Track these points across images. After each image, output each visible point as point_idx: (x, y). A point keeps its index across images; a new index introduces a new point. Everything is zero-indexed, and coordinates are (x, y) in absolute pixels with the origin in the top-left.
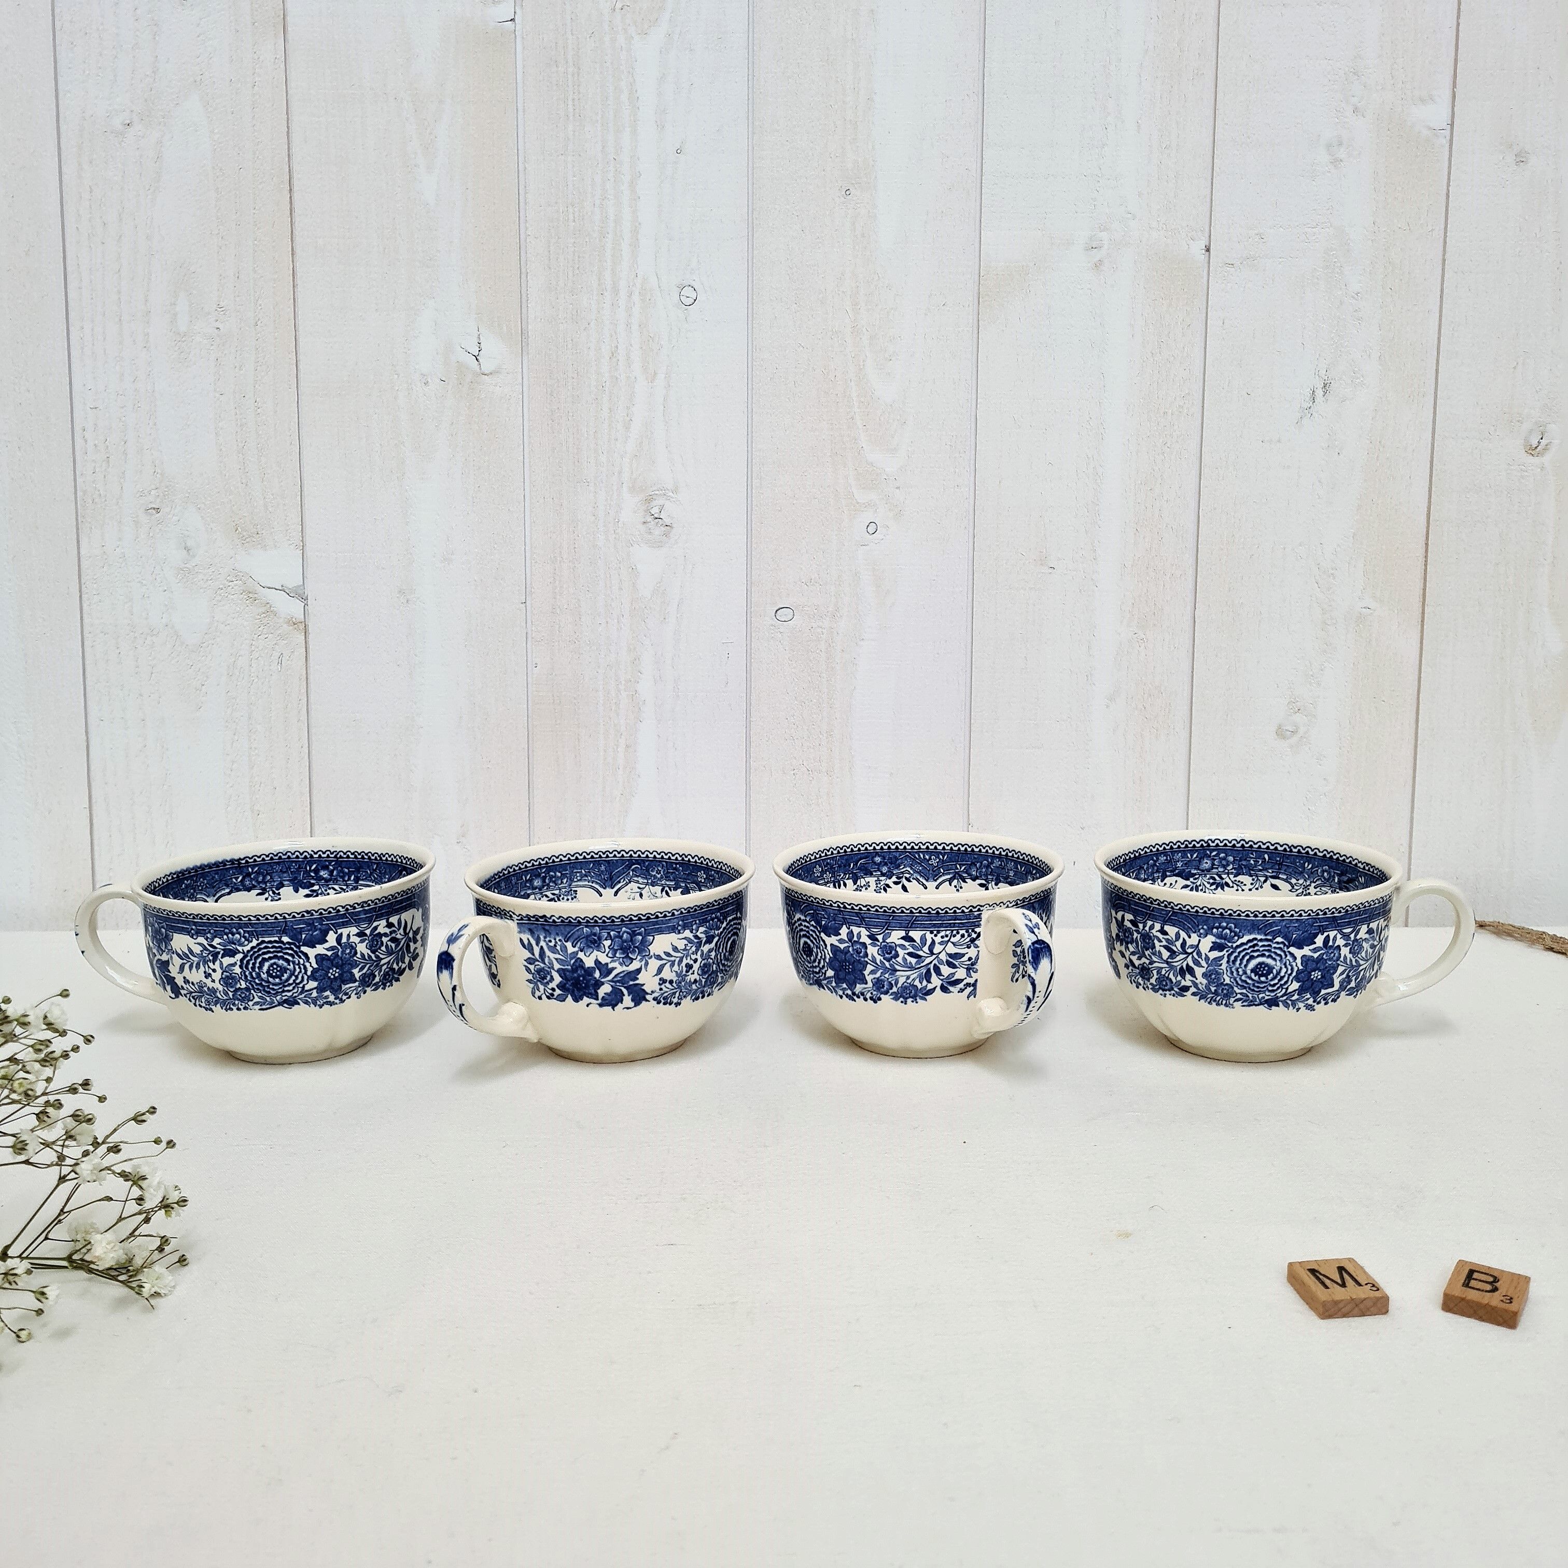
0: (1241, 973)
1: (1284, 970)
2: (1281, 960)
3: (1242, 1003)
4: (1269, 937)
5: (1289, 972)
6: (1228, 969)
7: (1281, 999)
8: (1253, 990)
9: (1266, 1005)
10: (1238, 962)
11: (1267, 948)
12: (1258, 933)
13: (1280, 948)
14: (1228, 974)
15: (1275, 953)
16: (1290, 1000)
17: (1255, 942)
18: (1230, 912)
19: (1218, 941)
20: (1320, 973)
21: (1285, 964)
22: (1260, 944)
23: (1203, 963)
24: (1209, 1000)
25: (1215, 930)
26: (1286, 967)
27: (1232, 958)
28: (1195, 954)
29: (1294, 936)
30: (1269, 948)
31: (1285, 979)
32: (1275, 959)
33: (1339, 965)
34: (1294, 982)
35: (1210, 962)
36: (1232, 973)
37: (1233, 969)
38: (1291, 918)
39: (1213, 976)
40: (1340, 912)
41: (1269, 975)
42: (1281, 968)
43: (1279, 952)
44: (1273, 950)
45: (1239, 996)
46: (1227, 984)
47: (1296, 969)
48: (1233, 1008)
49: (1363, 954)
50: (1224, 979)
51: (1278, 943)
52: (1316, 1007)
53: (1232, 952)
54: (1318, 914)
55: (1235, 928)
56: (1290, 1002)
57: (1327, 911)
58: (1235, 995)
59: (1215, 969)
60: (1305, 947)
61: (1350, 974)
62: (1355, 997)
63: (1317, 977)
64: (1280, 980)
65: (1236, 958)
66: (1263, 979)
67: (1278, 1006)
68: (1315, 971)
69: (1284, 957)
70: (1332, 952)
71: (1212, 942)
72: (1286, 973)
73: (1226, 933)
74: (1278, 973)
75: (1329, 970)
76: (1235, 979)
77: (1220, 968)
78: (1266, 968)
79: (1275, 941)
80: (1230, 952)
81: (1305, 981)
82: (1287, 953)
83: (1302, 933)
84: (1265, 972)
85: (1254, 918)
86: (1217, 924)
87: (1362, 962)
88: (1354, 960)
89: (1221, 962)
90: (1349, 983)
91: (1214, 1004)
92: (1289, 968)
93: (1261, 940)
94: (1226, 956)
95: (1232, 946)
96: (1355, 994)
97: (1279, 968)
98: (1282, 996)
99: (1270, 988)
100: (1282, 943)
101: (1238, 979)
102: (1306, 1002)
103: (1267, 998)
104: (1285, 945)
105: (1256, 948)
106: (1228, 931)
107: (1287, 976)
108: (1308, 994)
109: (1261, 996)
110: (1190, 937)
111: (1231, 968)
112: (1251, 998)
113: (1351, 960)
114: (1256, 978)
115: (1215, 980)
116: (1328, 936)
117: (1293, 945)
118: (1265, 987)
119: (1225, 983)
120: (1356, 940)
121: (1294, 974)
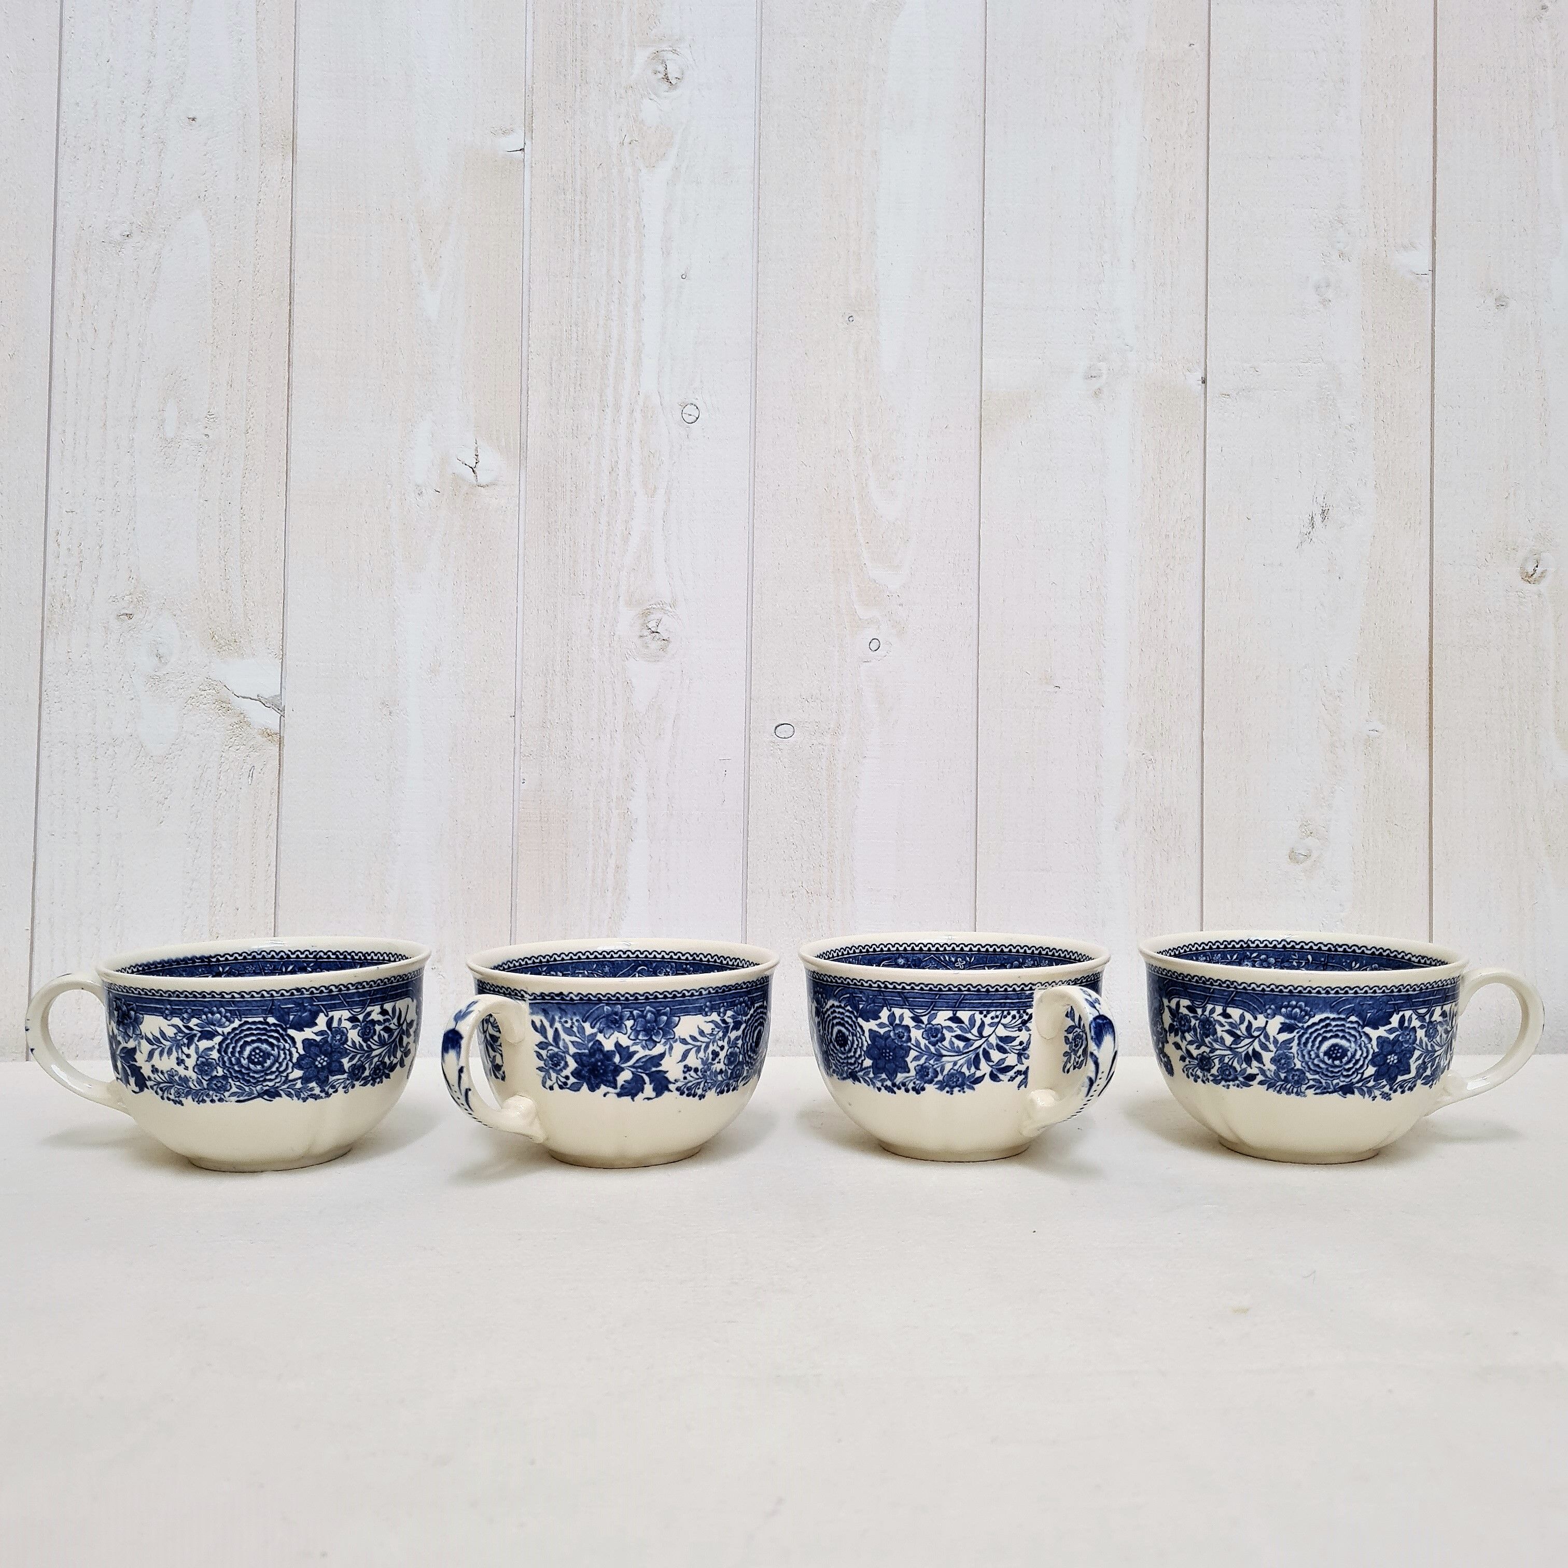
0: (1313, 1056)
1: (1359, 1053)
2: (1356, 1042)
3: (1315, 1090)
4: (1343, 1016)
5: (1365, 1055)
6: (1299, 1053)
7: (1356, 1085)
8: (1327, 1076)
9: (1340, 1093)
10: (1310, 1044)
11: (1340, 1028)
12: (1331, 1012)
13: (1354, 1028)
14: (1300, 1057)
15: (1349, 1033)
16: (1366, 1087)
17: (1328, 1022)
18: (1299, 989)
19: (1287, 1021)
20: (1396, 1057)
21: (1360, 1046)
22: (1334, 1023)
23: (1272, 1047)
24: (1278, 1089)
25: (1283, 1010)
26: (1361, 1049)
27: (1303, 1040)
28: (1262, 1037)
29: (1369, 1015)
30: (1343, 1028)
31: (1361, 1063)
32: (1349, 1041)
33: (1415, 1049)
34: (1370, 1066)
35: (1278, 1045)
36: (1303, 1056)
37: (1305, 1052)
38: (1365, 995)
39: (1283, 1061)
40: (1414, 990)
41: (1344, 1058)
42: (1356, 1050)
43: (1353, 1032)
44: (1347, 1030)
45: (1311, 1083)
46: (1298, 1070)
47: (1371, 1052)
48: (1305, 1096)
49: (1438, 1038)
50: (1295, 1064)
51: (1352, 1022)
52: (1393, 1095)
53: (1303, 1034)
54: (1392, 991)
55: (1305, 1006)
56: (1365, 1089)
57: (1401, 987)
58: (1307, 1081)
59: (1285, 1053)
60: (1380, 1027)
61: (1426, 1060)
62: (1431, 1087)
63: (1393, 1061)
64: (1355, 1064)
65: (1308, 1039)
66: (1337, 1063)
67: (1353, 1093)
68: (1391, 1054)
69: (1358, 1038)
70: (1408, 1034)
71: (1281, 1023)
72: (1361, 1055)
73: (1296, 1013)
74: (1353, 1056)
75: (1405, 1054)
76: (1307, 1064)
77: (1291, 1051)
78: (1340, 1051)
79: (1349, 1020)
80: (1300, 1033)
81: (1382, 1065)
82: (1362, 1034)
83: (1377, 1012)
84: (1339, 1055)
85: (1326, 995)
86: (1286, 1003)
87: (1437, 1048)
88: (1429, 1045)
89: (1291, 1045)
90: (1425, 1070)
91: (1284, 1092)
92: (1365, 1050)
93: (1334, 1019)
94: (1296, 1038)
95: (1303, 1026)
96: (1430, 1084)
97: (1354, 1050)
98: (1358, 1082)
99: (1345, 1073)
100: (1356, 1022)
101: (1310, 1063)
102: (1382, 1090)
103: (1341, 1084)
104: (1359, 1025)
105: (1329, 1028)
106: (1297, 1010)
107: (1362, 1059)
108: (1384, 1080)
109: (1335, 1082)
110: (1256, 1018)
111: (1302, 1051)
112: (1324, 1084)
113: (1427, 1045)
114: (1330, 1062)
115: (1285, 1066)
116: (1403, 1016)
117: (1367, 1025)
118: (1339, 1071)
119: (1296, 1068)
120: (1430, 1022)
121: (1370, 1057)
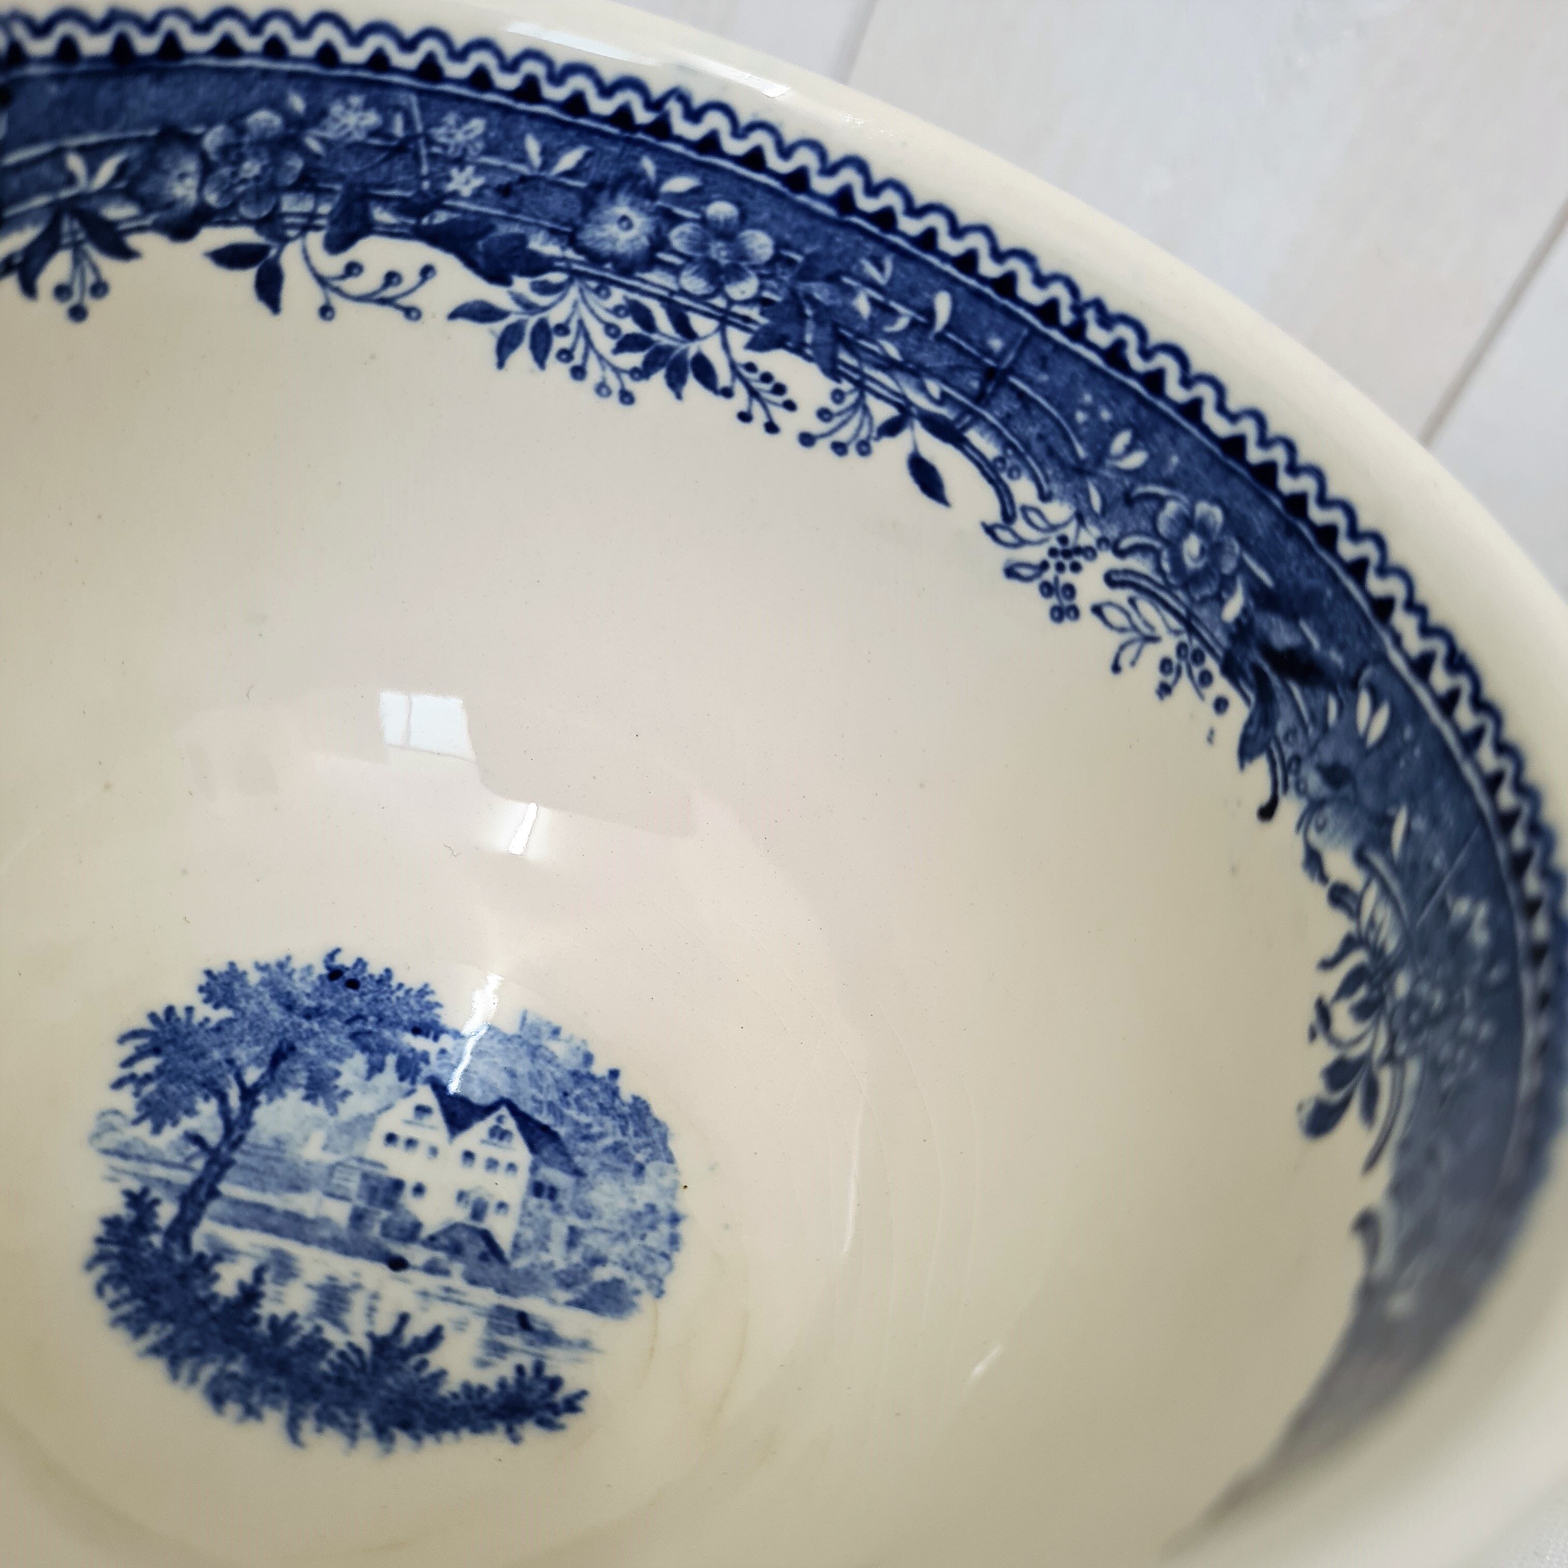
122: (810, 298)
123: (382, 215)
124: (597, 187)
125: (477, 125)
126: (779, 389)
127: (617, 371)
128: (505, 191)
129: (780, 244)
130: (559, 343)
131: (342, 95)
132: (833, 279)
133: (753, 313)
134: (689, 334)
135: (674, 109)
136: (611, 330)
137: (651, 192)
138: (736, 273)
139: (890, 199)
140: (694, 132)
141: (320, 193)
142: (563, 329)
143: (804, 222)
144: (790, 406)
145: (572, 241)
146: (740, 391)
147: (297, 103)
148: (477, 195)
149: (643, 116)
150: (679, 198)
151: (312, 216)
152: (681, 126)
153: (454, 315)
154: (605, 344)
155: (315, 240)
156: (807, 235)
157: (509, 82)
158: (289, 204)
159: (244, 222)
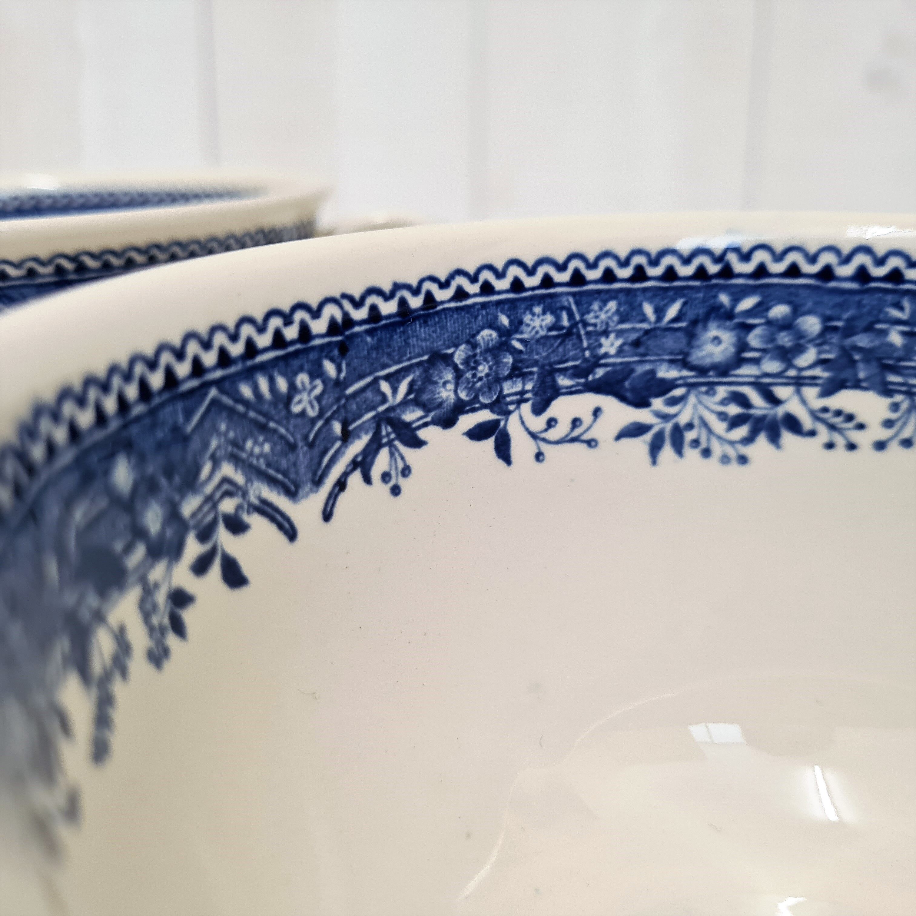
122: (856, 349)
123: (564, 382)
124: (694, 323)
125: (612, 305)
126: (850, 418)
127: (732, 443)
128: (636, 343)
129: (826, 319)
130: (690, 436)
131: (529, 308)
132: (869, 329)
133: (817, 372)
134: (775, 401)
135: (732, 258)
136: (722, 416)
137: (729, 315)
138: (799, 349)
139: (894, 262)
140: (749, 268)
141: (524, 376)
142: (690, 426)
143: (838, 299)
144: (861, 427)
145: (685, 364)
146: (822, 429)
147: (504, 320)
148: (620, 352)
149: (713, 269)
150: (750, 313)
151: (522, 393)
152: (740, 267)
153: (618, 437)
154: (719, 427)
155: (526, 408)
156: (843, 306)
157: (625, 273)
158: (508, 388)
159: (484, 406)
